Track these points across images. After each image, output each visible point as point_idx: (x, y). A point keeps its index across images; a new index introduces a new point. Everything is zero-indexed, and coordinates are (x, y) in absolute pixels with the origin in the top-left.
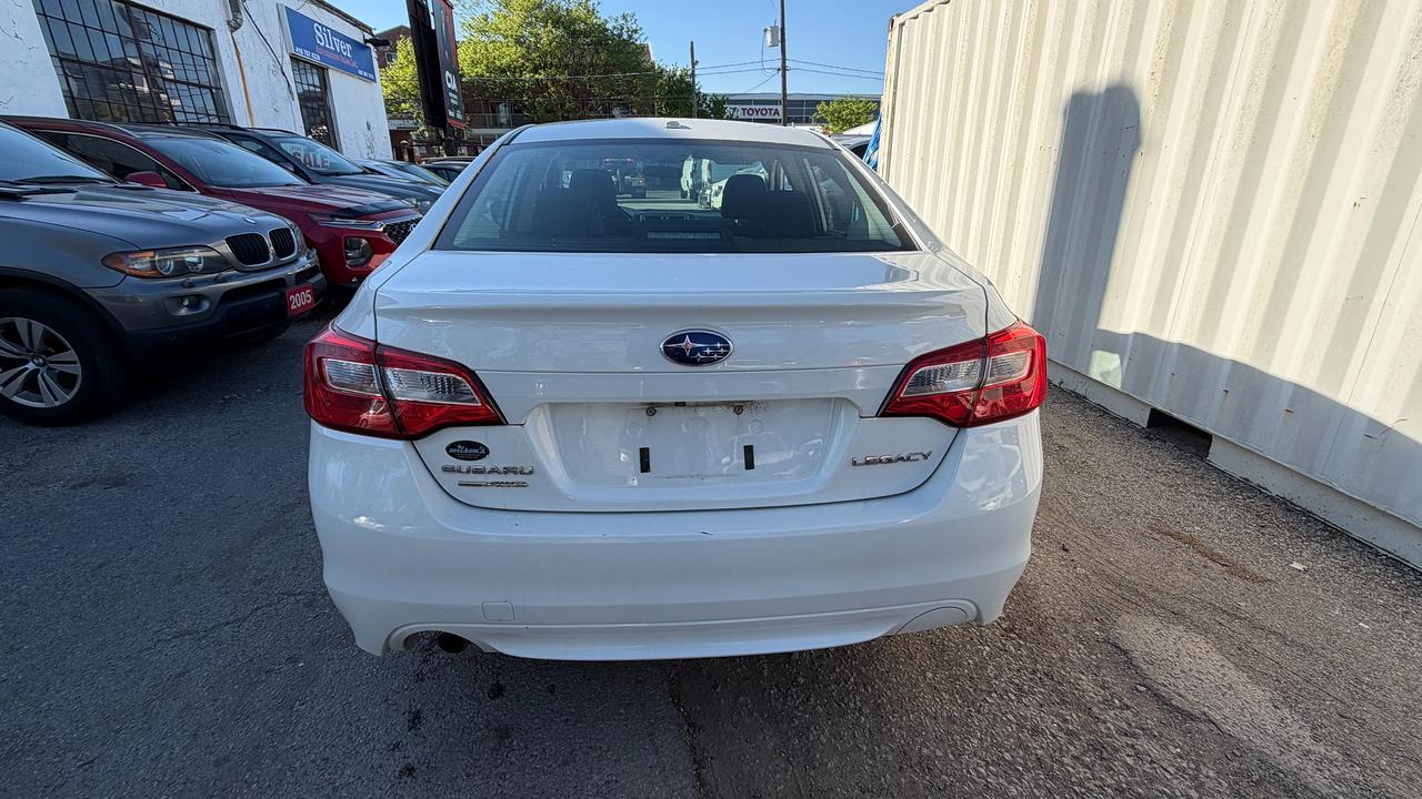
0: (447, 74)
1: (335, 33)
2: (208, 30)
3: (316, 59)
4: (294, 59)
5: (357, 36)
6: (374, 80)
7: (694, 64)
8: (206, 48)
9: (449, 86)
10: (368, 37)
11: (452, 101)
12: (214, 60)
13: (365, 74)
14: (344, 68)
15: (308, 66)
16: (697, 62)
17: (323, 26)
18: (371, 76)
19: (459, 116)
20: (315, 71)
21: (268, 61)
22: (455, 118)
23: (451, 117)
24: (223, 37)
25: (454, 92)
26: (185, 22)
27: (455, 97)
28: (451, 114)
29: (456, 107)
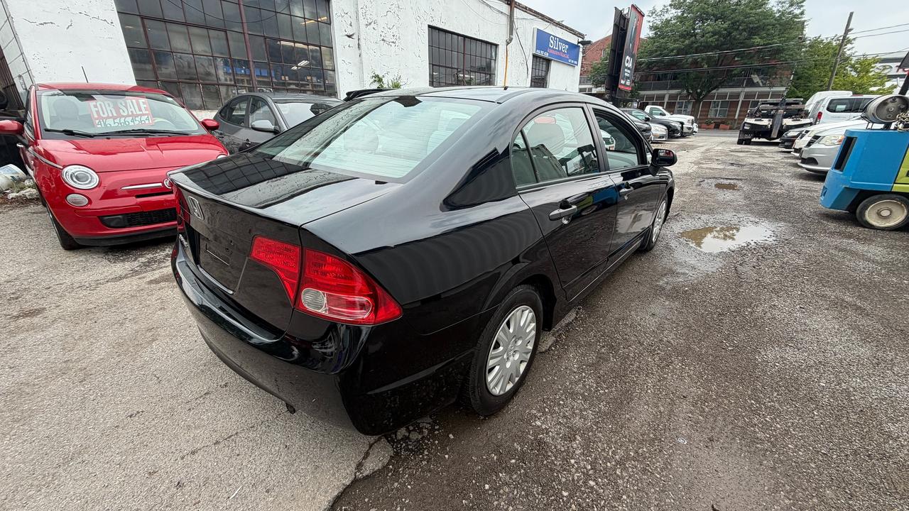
0: (628, 57)
1: (561, 40)
2: (496, 46)
3: (546, 55)
4: (535, 56)
5: (574, 40)
6: (577, 65)
7: (847, 30)
8: (493, 54)
9: (626, 65)
10: (580, 40)
11: (626, 74)
12: (495, 60)
13: (572, 62)
14: (562, 60)
15: (541, 60)
16: (851, 30)
17: (555, 37)
18: (576, 62)
19: (628, 83)
20: (545, 63)
21: (521, 59)
22: (625, 85)
23: (622, 84)
24: (501, 50)
25: (629, 69)
26: (487, 43)
27: (629, 71)
28: (623, 82)
29: (628, 78)
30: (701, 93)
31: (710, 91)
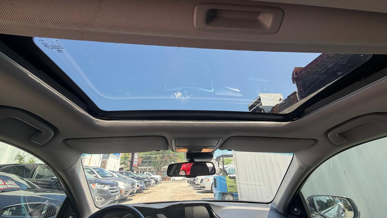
0: (136, 155)
9: (136, 157)
18: (119, 155)
19: (136, 164)
22: (135, 164)
25: (136, 159)
27: (136, 160)
29: (136, 162)
30: (159, 167)
31: (161, 167)
